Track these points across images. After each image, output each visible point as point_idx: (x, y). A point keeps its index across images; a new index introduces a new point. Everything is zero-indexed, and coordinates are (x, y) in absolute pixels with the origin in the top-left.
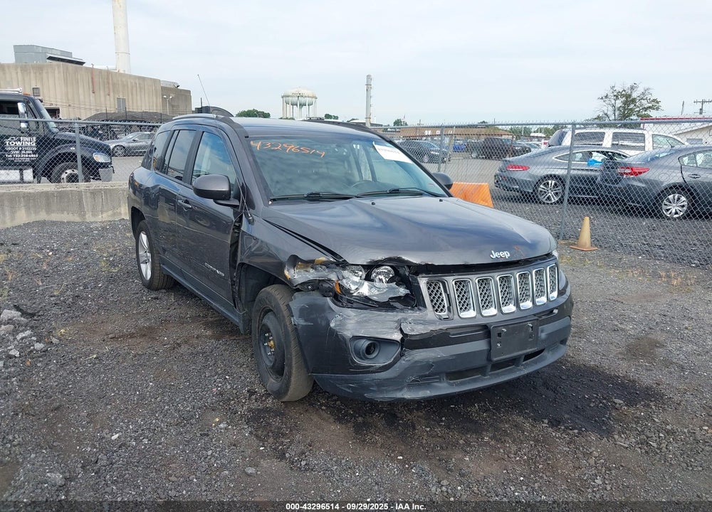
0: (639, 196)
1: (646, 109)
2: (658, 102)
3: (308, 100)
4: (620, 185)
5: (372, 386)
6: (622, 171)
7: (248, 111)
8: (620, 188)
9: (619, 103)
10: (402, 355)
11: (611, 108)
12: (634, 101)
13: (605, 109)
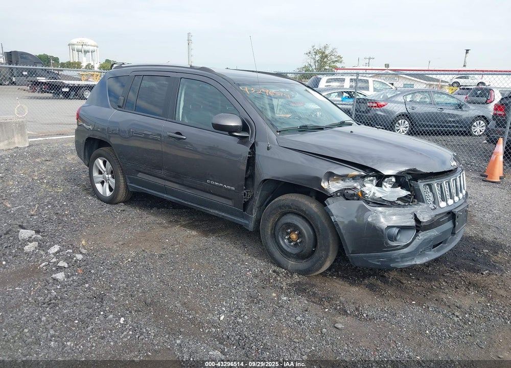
0: (385, 122)
1: (334, 62)
2: (341, 58)
3: (91, 48)
4: (369, 114)
5: (397, 259)
6: (371, 104)
7: (40, 55)
8: (369, 116)
9: (318, 58)
10: (416, 236)
11: (313, 61)
12: (326, 56)
13: (309, 61)
